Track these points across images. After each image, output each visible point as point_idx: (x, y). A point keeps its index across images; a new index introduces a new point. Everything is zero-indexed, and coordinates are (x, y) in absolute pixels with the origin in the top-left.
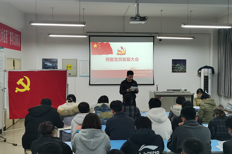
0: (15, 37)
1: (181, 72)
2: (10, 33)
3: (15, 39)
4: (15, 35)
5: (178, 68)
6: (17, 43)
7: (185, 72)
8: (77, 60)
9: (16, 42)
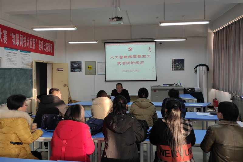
0: (46, 45)
1: (180, 70)
2: (39, 41)
3: (46, 46)
4: (46, 44)
5: (177, 67)
6: (49, 50)
7: (184, 70)
8: (95, 62)
9: (47, 49)
